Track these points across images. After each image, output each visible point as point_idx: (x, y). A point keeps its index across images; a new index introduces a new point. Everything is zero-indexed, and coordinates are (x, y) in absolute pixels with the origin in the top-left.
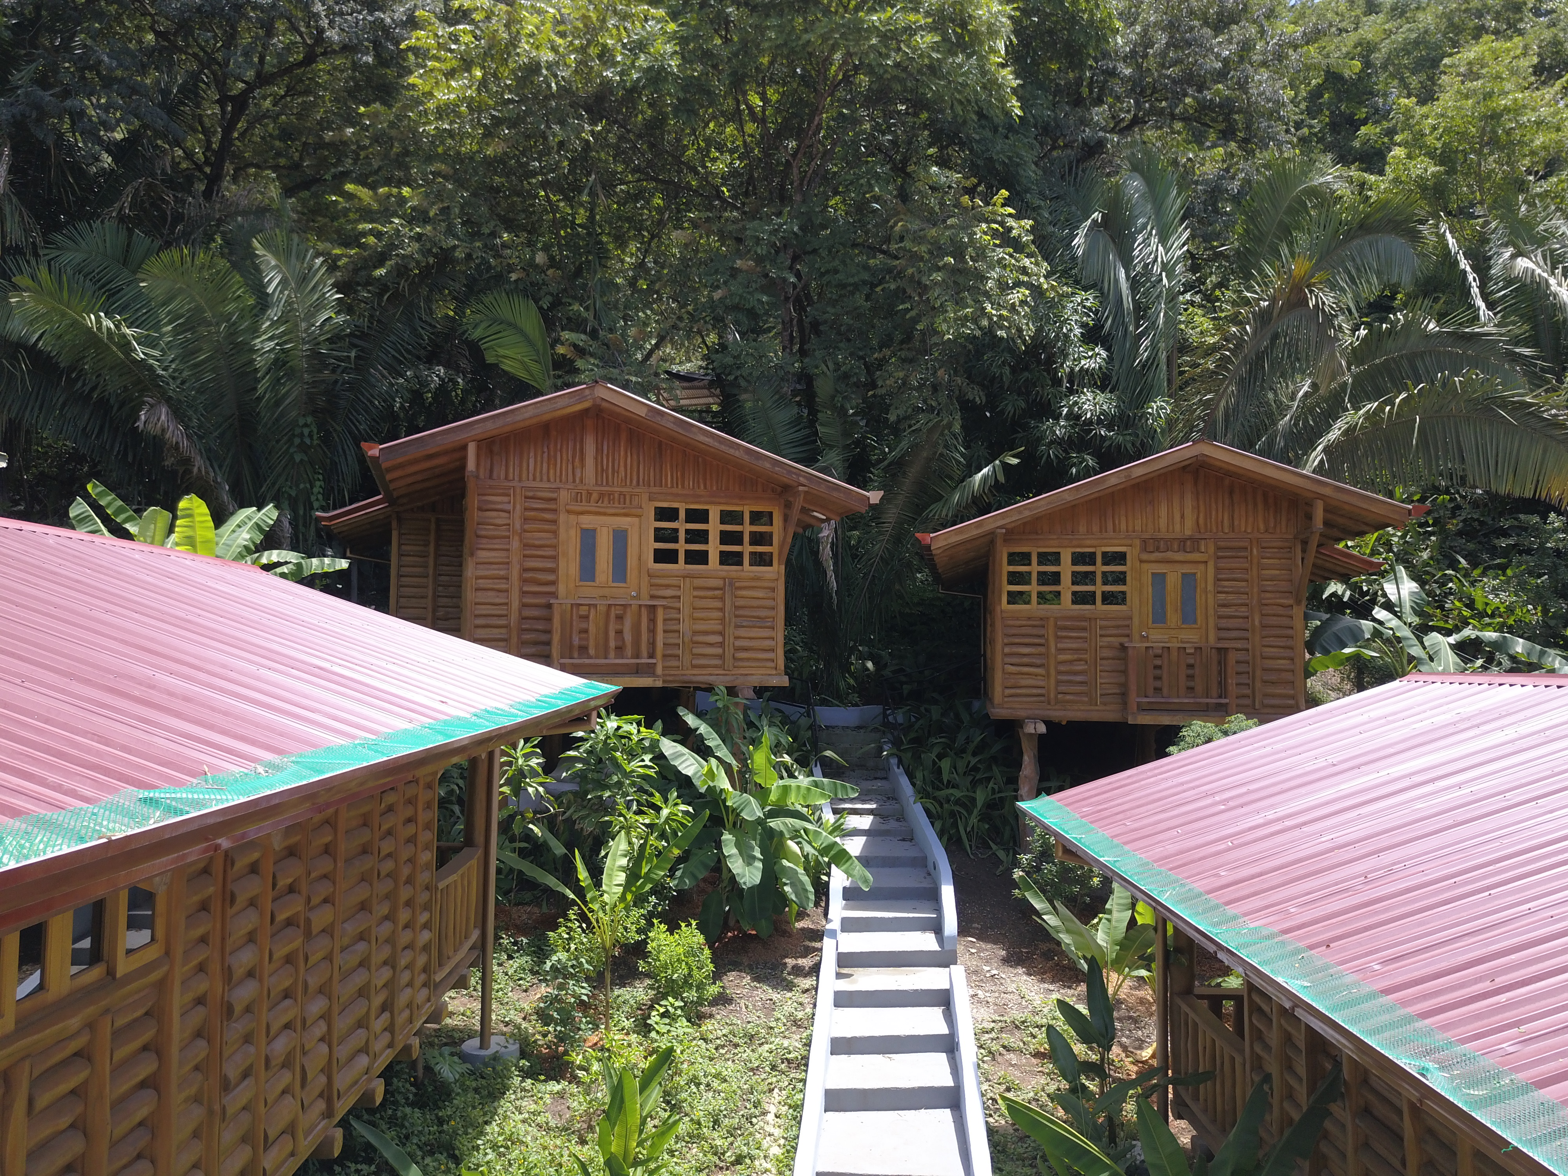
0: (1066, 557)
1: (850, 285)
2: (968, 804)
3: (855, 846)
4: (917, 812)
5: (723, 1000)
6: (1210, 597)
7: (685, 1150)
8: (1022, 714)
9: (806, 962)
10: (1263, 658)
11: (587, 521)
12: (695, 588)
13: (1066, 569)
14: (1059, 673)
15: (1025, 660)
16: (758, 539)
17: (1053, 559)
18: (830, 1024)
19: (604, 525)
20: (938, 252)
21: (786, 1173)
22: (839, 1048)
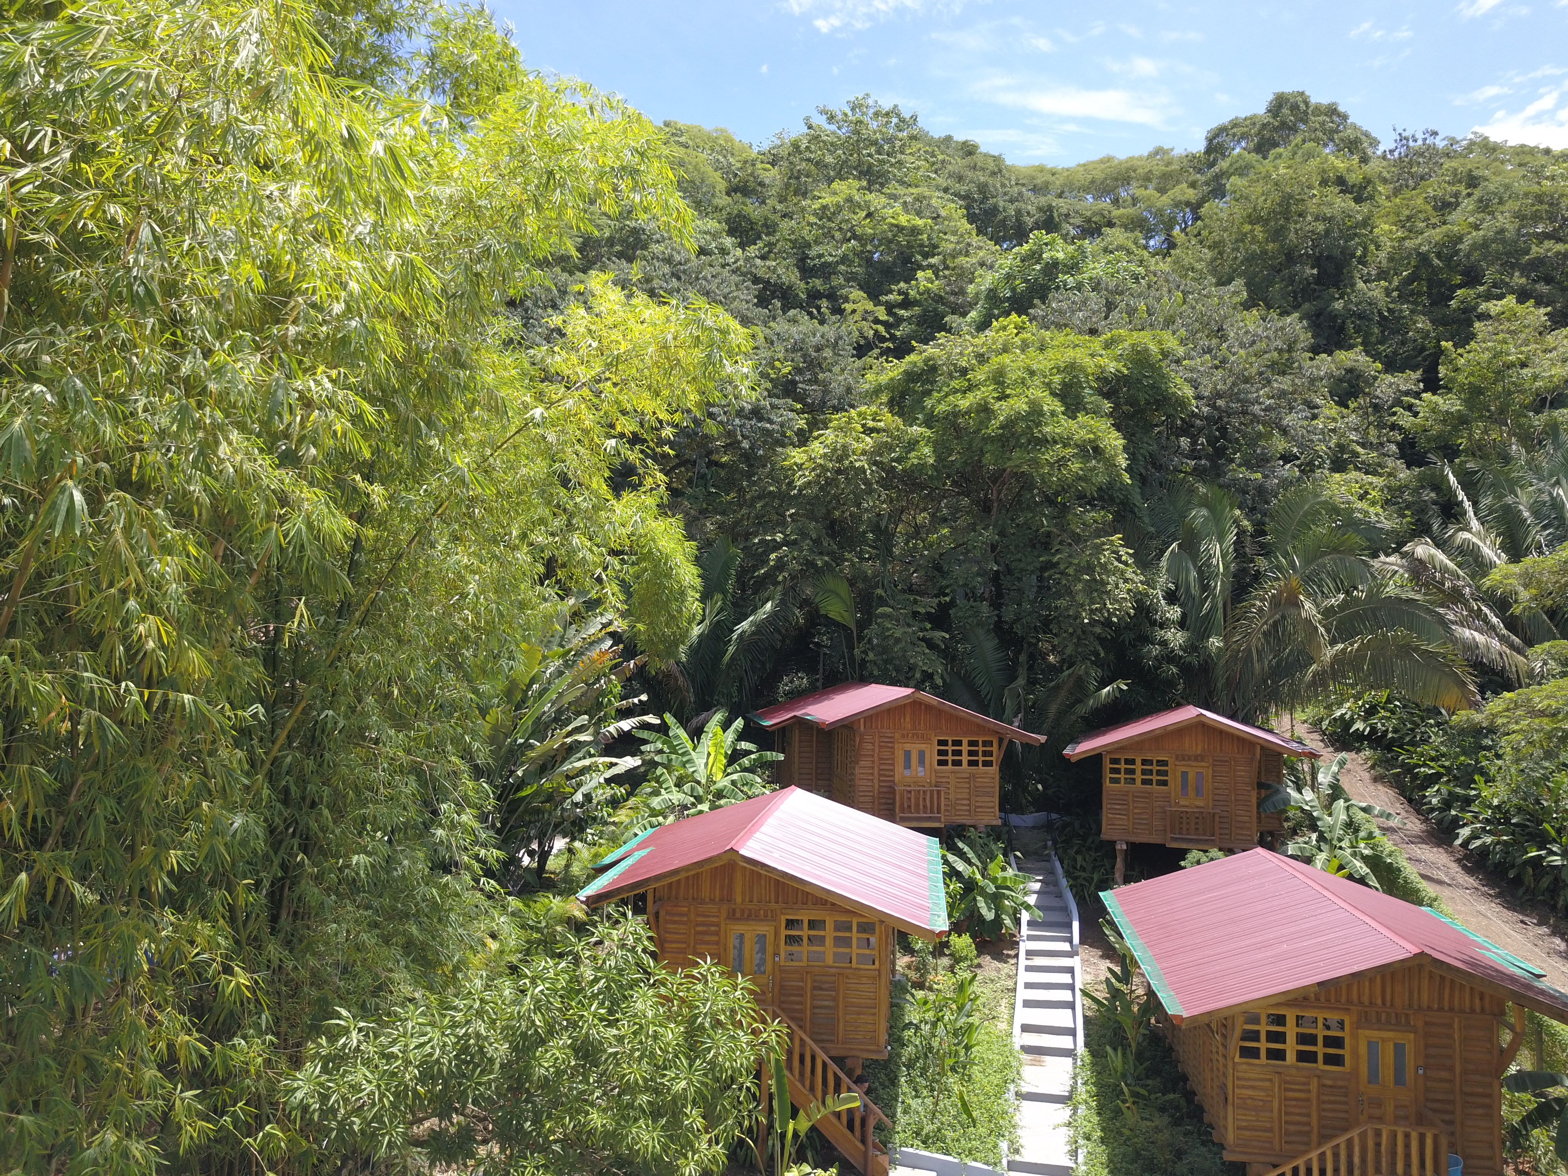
0: (1138, 762)
2: (1090, 880)
3: (1032, 900)
4: (1064, 882)
5: (980, 965)
6: (1210, 785)
8: (1116, 838)
9: (1012, 953)
10: (1236, 815)
11: (907, 747)
12: (957, 778)
13: (1138, 767)
14: (1134, 819)
15: (1118, 812)
16: (985, 753)
17: (1132, 762)
18: (1024, 977)
19: (914, 748)
20: (1081, 570)
21: (1011, 1023)
22: (1028, 986)
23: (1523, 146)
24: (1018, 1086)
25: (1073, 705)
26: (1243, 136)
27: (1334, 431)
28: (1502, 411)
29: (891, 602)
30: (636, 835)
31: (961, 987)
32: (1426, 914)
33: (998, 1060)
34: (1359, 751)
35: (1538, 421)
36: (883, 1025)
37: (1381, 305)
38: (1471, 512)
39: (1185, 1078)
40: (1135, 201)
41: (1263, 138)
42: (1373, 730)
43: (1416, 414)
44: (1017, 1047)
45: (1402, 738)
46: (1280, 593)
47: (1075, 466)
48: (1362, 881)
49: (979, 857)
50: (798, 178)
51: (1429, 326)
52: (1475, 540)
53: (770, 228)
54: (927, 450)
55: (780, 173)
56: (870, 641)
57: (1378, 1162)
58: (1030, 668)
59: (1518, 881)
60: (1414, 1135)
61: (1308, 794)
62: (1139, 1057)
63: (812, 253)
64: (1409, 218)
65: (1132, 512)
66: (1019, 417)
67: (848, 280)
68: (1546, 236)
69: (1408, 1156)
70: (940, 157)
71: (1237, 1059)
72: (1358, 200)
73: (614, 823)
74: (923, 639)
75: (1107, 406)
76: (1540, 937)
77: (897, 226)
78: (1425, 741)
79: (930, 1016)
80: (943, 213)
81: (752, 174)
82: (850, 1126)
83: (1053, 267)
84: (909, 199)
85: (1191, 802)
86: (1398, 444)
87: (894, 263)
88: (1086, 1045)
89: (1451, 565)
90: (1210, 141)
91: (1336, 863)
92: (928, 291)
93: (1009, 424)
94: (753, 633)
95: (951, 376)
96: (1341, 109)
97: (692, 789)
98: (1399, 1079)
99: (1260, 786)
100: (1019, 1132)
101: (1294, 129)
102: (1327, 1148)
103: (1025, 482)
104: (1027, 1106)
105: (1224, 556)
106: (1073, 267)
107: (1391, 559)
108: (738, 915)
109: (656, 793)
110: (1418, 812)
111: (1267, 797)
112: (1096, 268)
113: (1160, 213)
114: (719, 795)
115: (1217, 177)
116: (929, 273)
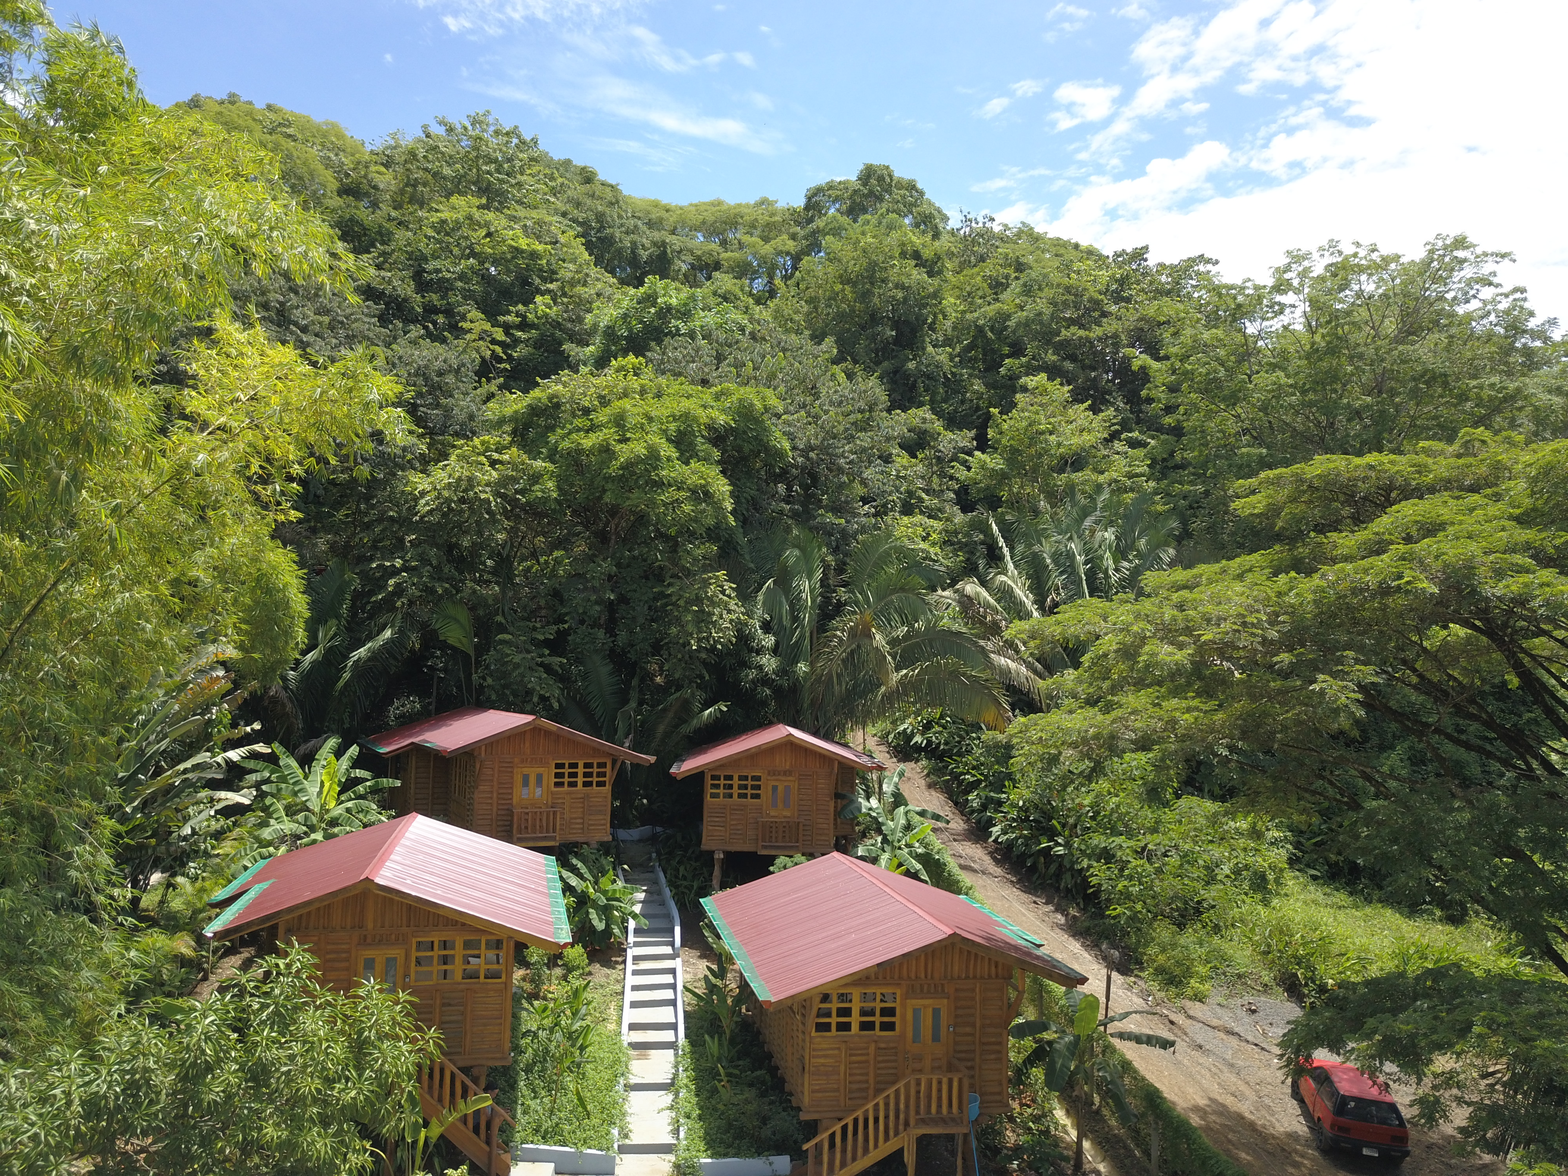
0: (736, 778)
2: (690, 888)
3: (637, 909)
4: (667, 892)
5: (593, 972)
6: (796, 797)
8: (715, 848)
9: (620, 959)
10: (817, 823)
11: (526, 771)
12: (572, 798)
13: (736, 782)
14: (731, 830)
15: (717, 824)
16: (599, 775)
17: (730, 778)
18: (631, 980)
19: (532, 773)
20: (690, 602)
21: (619, 1023)
22: (635, 988)
23: (1058, 239)
24: (627, 1078)
25: (677, 726)
26: (836, 199)
27: (904, 478)
28: (1035, 469)
29: (511, 629)
30: (246, 868)
31: (576, 993)
32: (962, 901)
33: (609, 1058)
34: (917, 761)
35: (1061, 480)
36: (508, 1034)
37: (946, 368)
38: (1008, 557)
39: (770, 1056)
40: (741, 245)
41: (854, 202)
42: (929, 742)
43: (969, 469)
44: (625, 1044)
45: (951, 750)
46: (857, 625)
47: (687, 508)
48: (915, 876)
49: (590, 871)
50: (414, 186)
51: (982, 389)
52: (1010, 582)
53: (385, 237)
54: (550, 484)
55: (395, 178)
56: (487, 667)
57: (918, 1106)
58: (641, 691)
59: (1033, 869)
60: (945, 1081)
61: (874, 802)
62: (732, 1042)
63: (429, 267)
64: (969, 294)
65: (735, 549)
66: (639, 460)
67: (465, 298)
68: (1071, 322)
69: (940, 1099)
70: (560, 180)
71: (813, 1034)
72: (930, 274)
73: (218, 855)
74: (541, 665)
75: (716, 454)
76: (1046, 914)
77: (517, 249)
78: (969, 752)
79: (547, 1022)
80: (562, 239)
81: (365, 176)
82: (476, 1130)
83: (666, 312)
84: (529, 223)
85: (780, 813)
86: (956, 492)
87: (512, 284)
88: (686, 1036)
89: (992, 601)
90: (809, 199)
91: (896, 862)
92: (546, 316)
93: (628, 466)
94: (369, 659)
95: (574, 416)
96: (919, 186)
97: (306, 818)
98: (936, 1038)
99: (838, 796)
100: (628, 1119)
101: (880, 199)
102: (880, 1099)
103: (642, 519)
104: (634, 1095)
105: (812, 591)
106: (685, 314)
107: (946, 593)
108: (369, 940)
109: (264, 824)
110: (962, 813)
111: (844, 807)
112: (706, 319)
113: (763, 260)
114: (334, 823)
115: (814, 233)
116: (547, 298)
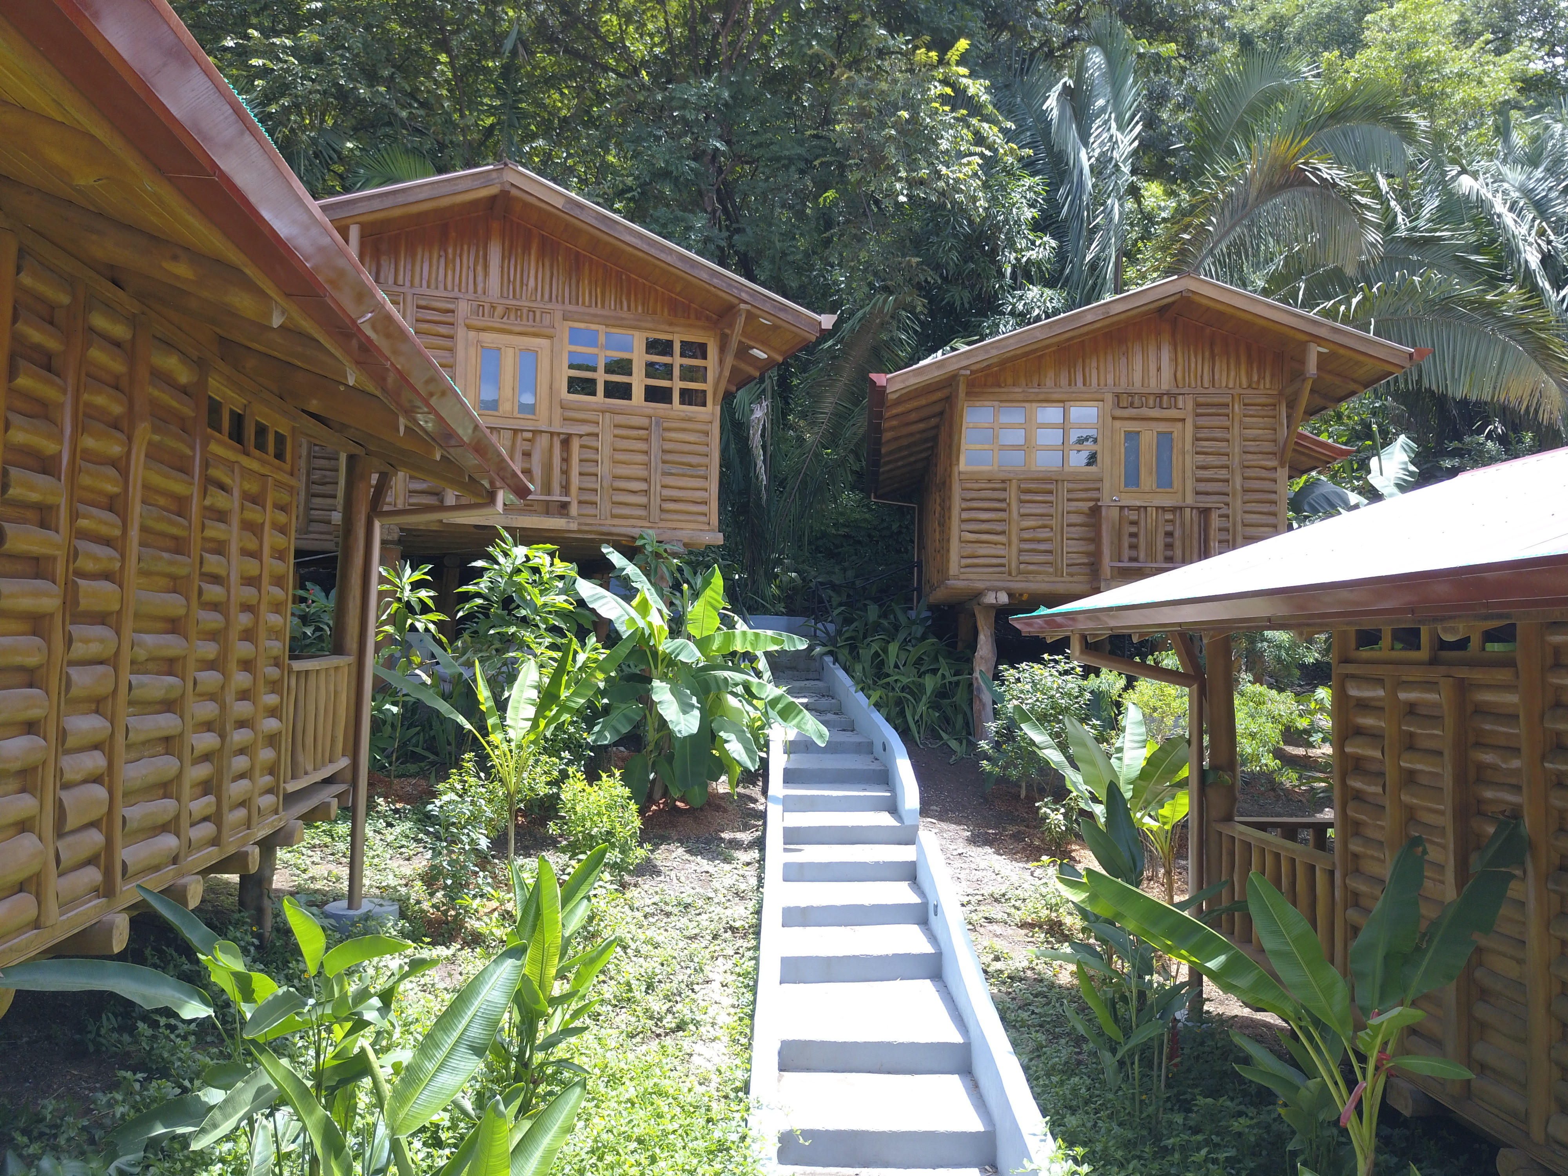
1: (785, 158)
2: (916, 691)
5: (648, 869)
6: (1188, 458)
7: (612, 1015)
8: (980, 585)
10: (1245, 525)
11: (490, 339)
12: (617, 426)
14: (1023, 540)
15: (985, 526)
16: (689, 374)
18: (781, 894)
19: (508, 348)
85: (1145, 500)
